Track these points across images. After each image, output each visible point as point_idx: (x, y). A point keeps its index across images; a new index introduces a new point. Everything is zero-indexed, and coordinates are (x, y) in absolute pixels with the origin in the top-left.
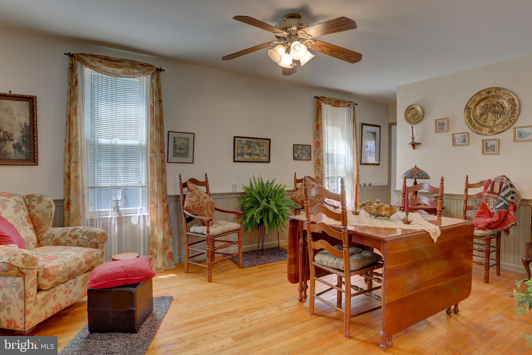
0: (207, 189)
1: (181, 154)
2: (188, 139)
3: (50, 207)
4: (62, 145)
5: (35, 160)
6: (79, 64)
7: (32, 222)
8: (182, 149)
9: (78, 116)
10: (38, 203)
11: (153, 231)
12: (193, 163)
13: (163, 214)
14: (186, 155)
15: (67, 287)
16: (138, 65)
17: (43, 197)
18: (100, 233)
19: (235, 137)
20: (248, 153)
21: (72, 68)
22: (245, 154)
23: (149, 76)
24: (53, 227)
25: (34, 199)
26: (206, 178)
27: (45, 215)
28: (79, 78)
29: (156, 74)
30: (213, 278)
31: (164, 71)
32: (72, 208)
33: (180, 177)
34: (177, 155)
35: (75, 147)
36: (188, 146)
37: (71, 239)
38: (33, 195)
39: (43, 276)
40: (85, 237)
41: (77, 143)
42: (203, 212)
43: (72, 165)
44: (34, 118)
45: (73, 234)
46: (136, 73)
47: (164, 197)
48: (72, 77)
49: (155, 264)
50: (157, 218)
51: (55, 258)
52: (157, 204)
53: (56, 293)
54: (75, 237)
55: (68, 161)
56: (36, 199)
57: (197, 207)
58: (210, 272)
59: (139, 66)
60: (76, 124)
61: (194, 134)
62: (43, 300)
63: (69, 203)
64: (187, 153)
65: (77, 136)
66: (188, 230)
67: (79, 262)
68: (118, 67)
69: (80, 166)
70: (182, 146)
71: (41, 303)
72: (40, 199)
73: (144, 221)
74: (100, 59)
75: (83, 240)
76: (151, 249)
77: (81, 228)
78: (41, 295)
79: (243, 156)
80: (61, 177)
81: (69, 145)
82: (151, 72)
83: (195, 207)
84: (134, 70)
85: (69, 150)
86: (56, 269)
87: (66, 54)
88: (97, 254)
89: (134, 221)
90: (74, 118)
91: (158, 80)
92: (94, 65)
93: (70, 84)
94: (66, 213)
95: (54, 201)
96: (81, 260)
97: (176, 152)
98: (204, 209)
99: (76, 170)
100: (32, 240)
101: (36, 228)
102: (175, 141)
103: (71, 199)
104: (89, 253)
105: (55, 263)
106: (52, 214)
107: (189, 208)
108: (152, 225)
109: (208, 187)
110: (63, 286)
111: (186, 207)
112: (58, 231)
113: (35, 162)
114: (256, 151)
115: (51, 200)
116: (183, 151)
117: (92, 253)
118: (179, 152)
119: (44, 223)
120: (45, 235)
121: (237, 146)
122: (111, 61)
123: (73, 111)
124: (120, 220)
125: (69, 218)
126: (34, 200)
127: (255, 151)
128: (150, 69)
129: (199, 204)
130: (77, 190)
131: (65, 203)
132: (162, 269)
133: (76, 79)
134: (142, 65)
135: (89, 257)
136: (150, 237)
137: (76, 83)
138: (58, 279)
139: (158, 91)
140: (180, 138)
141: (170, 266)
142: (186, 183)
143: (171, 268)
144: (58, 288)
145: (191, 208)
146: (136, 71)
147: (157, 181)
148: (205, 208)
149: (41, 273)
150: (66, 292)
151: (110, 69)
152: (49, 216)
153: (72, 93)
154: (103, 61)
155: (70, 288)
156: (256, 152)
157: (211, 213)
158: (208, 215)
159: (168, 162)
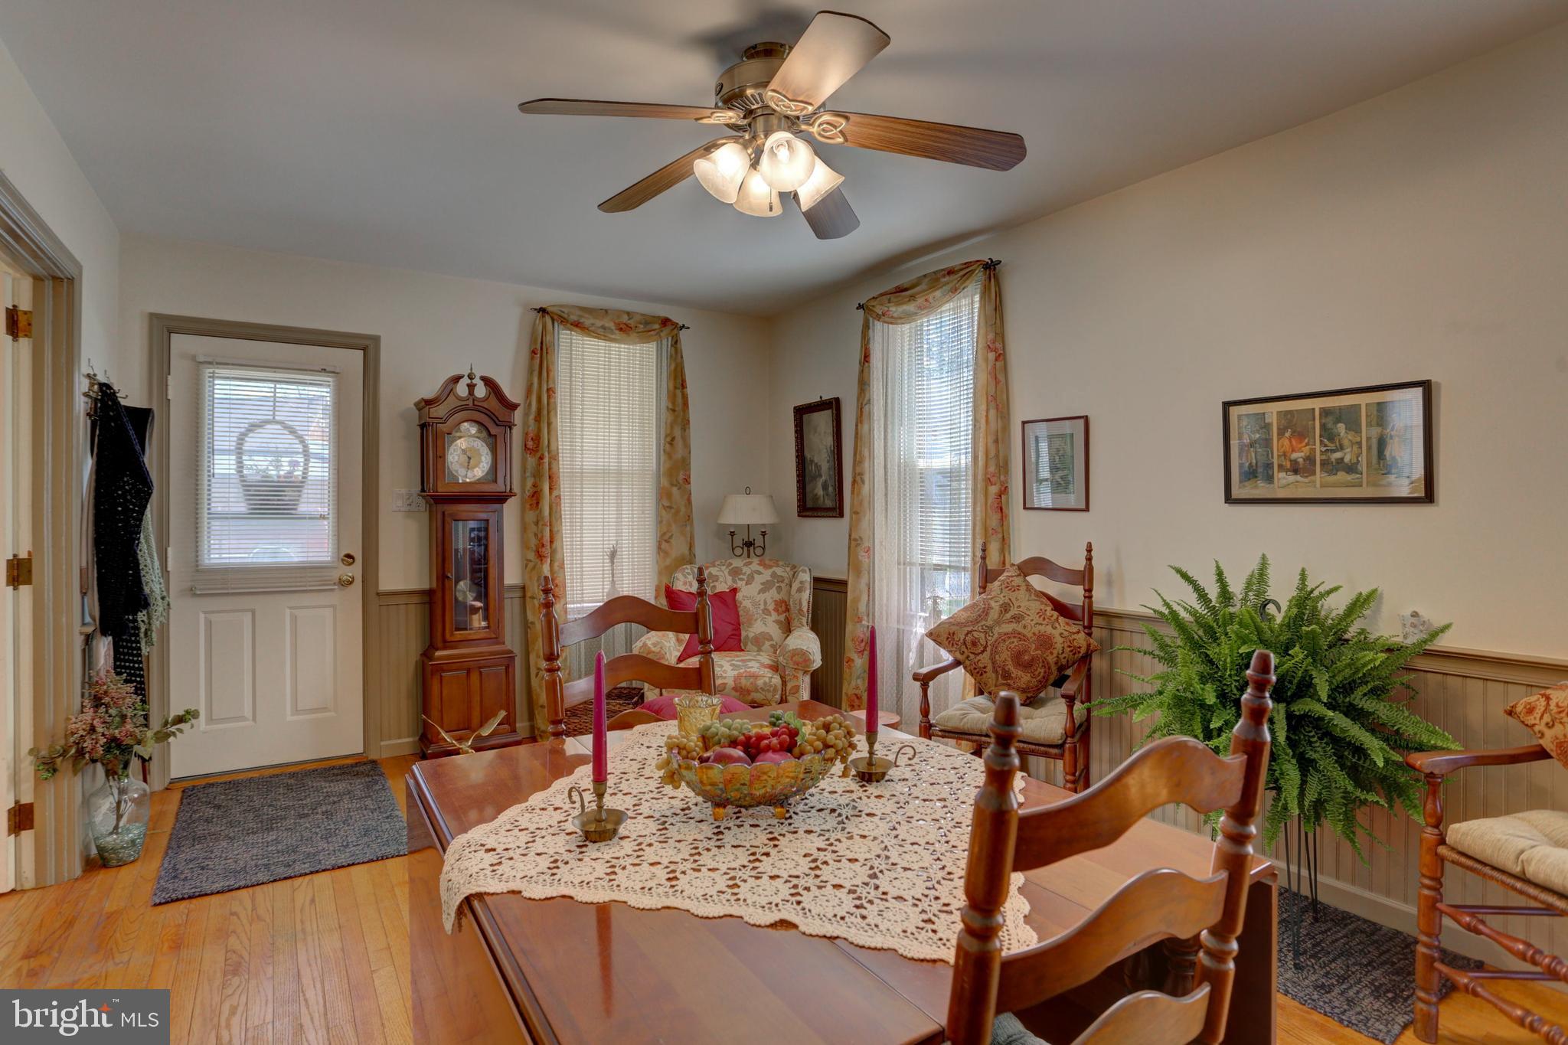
0: (1085, 597)
6: (871, 321)
10: (746, 584)
12: (1087, 510)
16: (944, 276)
19: (1227, 405)
20: (1295, 462)
22: (1280, 467)
25: (741, 576)
26: (1089, 559)
27: (756, 604)
28: (871, 346)
29: (984, 278)
42: (978, 658)
44: (837, 435)
46: (940, 298)
56: (745, 577)
57: (962, 641)
59: (946, 279)
61: (1087, 418)
74: (889, 296)
79: (1270, 479)
81: (854, 480)
83: (957, 639)
84: (935, 293)
85: (853, 489)
87: (858, 309)
91: (986, 291)
93: (860, 363)
98: (983, 651)
101: (788, 622)
107: (939, 636)
109: (1091, 590)
114: (1341, 448)
119: (755, 618)
121: (1240, 438)
123: (859, 415)
126: (742, 580)
127: (1333, 451)
128: (964, 275)
133: (867, 350)
134: (951, 272)
137: (866, 358)
145: (944, 638)
146: (938, 294)
148: (986, 647)
153: (861, 380)
156: (1338, 455)
157: (1011, 667)
158: (995, 671)
159: (1025, 508)
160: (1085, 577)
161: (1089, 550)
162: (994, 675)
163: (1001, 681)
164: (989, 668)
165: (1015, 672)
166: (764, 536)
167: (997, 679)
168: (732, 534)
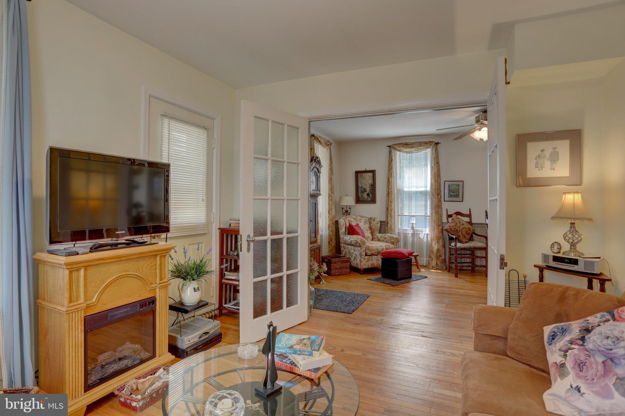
0: (470, 220)
1: (453, 195)
2: (459, 185)
3: (377, 223)
4: (385, 193)
5: (374, 201)
6: (393, 150)
7: (371, 230)
8: (454, 192)
9: (392, 178)
10: (373, 221)
11: (432, 244)
12: (463, 201)
13: (438, 234)
14: (457, 196)
15: (377, 258)
17: (375, 219)
18: (395, 237)
21: (390, 153)
23: (431, 148)
24: (379, 233)
26: (470, 212)
28: (393, 157)
29: (435, 146)
30: (459, 276)
31: (440, 143)
32: (389, 225)
33: (447, 210)
34: (451, 196)
35: (391, 194)
36: (459, 190)
37: (384, 239)
38: (372, 218)
39: (367, 249)
40: (389, 239)
41: (391, 192)
43: (389, 203)
44: (374, 180)
45: (385, 237)
46: (422, 149)
47: (440, 223)
48: (390, 157)
49: (432, 264)
50: (434, 236)
51: (373, 244)
52: (434, 227)
53: (372, 258)
54: (385, 238)
55: (387, 201)
56: (373, 219)
57: (454, 230)
58: (456, 271)
59: (424, 144)
60: (391, 182)
61: (463, 181)
62: (367, 259)
63: (387, 223)
64: (458, 194)
65: (391, 188)
66: (450, 245)
67: (382, 248)
68: (412, 147)
69: (393, 204)
70: (455, 190)
71: (367, 260)
72: (374, 220)
73: (427, 237)
74: (403, 145)
75: (388, 240)
76: (430, 254)
77: (388, 234)
78: (367, 257)
80: (385, 209)
81: (388, 193)
82: (431, 146)
83: (452, 230)
84: (421, 147)
85: (388, 196)
86: (372, 247)
87: (387, 146)
88: (392, 247)
89: (422, 236)
90: (390, 179)
91: (436, 149)
92: (399, 149)
93: (389, 162)
94: (386, 227)
95: (381, 222)
96: (384, 247)
97: (450, 194)
98: (459, 232)
99: (391, 206)
100: (370, 238)
101: (372, 233)
102: (449, 187)
103: (388, 220)
104: (388, 246)
105: (372, 245)
106: (378, 227)
107: (448, 229)
108: (432, 240)
109: (471, 218)
110: (376, 257)
111: (445, 229)
112: (379, 235)
113: (375, 202)
115: (378, 220)
116: (455, 193)
117: (390, 246)
118: (452, 194)
119: (375, 231)
120: (375, 237)
122: (409, 145)
123: (390, 175)
124: (413, 234)
125: (387, 230)
126: (372, 220)
128: (431, 144)
129: (455, 228)
130: (391, 217)
131: (386, 222)
132: (435, 268)
133: (392, 158)
134: (426, 143)
135: (388, 247)
136: (430, 247)
137: (392, 160)
138: (373, 252)
139: (436, 157)
140: (453, 185)
141: (442, 268)
142: (452, 214)
143: (443, 269)
144: (373, 257)
145: (449, 230)
146: (422, 148)
147: (435, 213)
149: (367, 248)
150: (377, 260)
151: (408, 150)
152: (377, 228)
153: (390, 166)
154: (404, 146)
155: (379, 259)
157: (466, 235)
158: (462, 236)
159: (444, 201)
160: (469, 216)
161: (470, 210)
162: (462, 237)
163: (464, 238)
164: (461, 235)
165: (466, 236)
166: (350, 209)
167: (463, 237)
168: (343, 208)
